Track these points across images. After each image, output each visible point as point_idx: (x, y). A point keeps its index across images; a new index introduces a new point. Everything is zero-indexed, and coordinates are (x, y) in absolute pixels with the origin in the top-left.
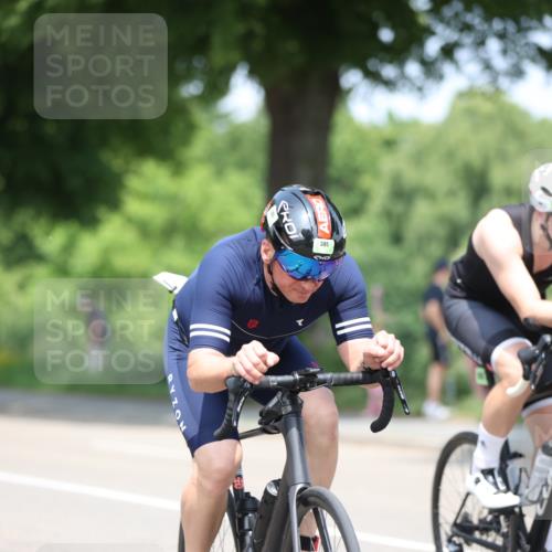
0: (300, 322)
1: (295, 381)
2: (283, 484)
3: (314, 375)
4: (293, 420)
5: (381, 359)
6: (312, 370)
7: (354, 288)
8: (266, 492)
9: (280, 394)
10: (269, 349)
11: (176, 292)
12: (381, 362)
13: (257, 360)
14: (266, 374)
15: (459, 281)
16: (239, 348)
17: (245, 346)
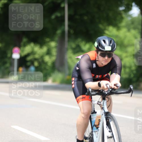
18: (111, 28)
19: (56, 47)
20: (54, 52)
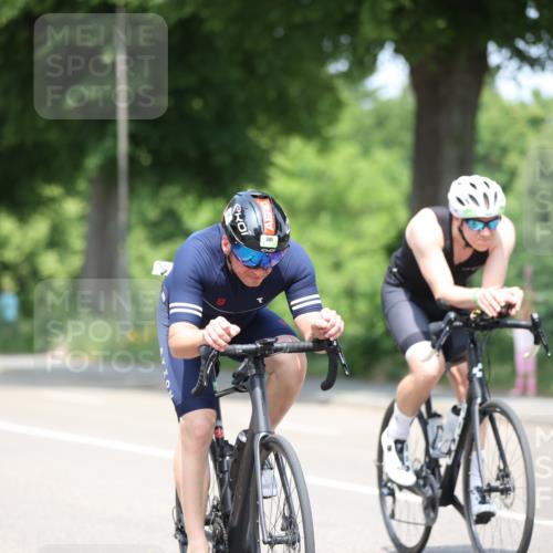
0: (260, 300)
1: (257, 349)
2: (250, 433)
3: (271, 344)
4: (257, 380)
5: (324, 330)
6: (269, 340)
7: (304, 270)
8: (238, 440)
9: (246, 360)
10: (232, 322)
11: (166, 274)
12: (326, 333)
13: (222, 332)
14: (230, 343)
15: (395, 270)
16: (208, 323)
17: (212, 321)
18: (296, 144)
19: (83, 218)
20: (77, 238)
